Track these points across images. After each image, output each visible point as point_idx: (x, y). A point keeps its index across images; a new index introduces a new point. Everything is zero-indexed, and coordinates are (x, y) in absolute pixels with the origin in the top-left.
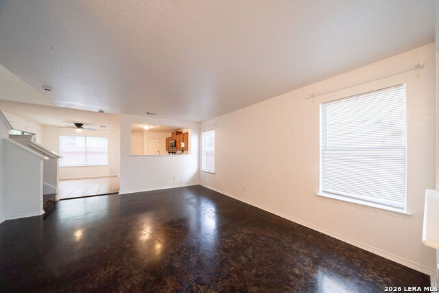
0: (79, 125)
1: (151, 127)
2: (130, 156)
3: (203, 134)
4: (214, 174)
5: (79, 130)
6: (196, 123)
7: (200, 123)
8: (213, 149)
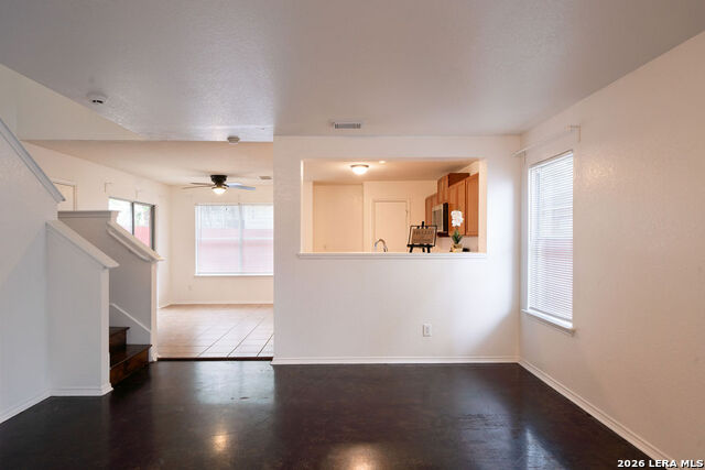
0: (219, 180)
1: (373, 167)
2: (298, 256)
3: (532, 175)
4: (572, 332)
5: (219, 191)
6: (506, 135)
7: (520, 135)
8: (567, 230)
